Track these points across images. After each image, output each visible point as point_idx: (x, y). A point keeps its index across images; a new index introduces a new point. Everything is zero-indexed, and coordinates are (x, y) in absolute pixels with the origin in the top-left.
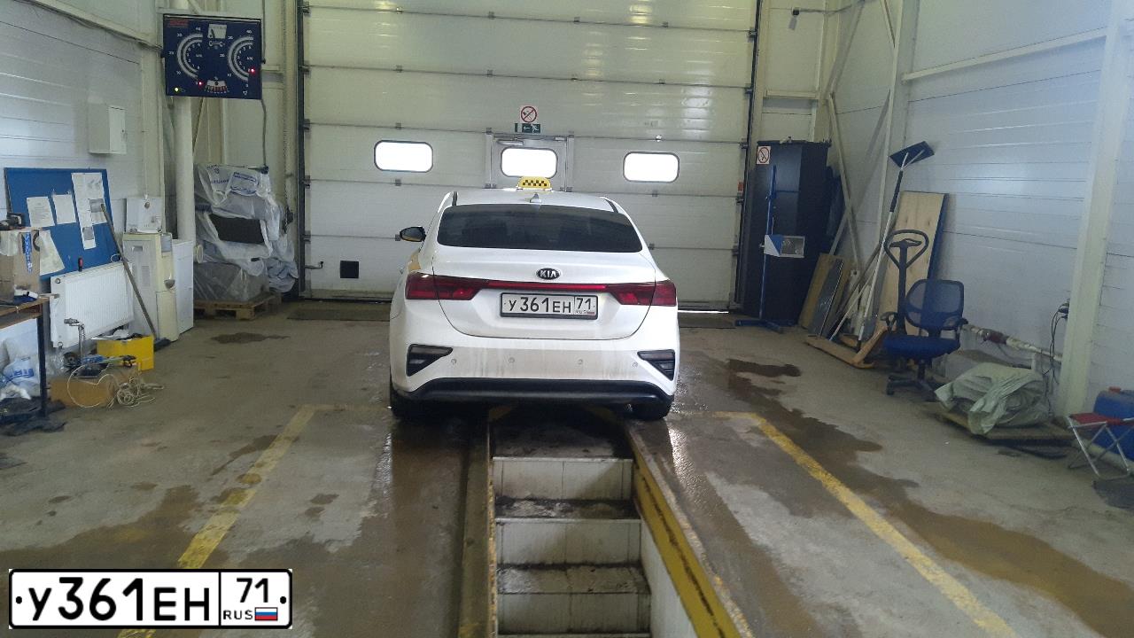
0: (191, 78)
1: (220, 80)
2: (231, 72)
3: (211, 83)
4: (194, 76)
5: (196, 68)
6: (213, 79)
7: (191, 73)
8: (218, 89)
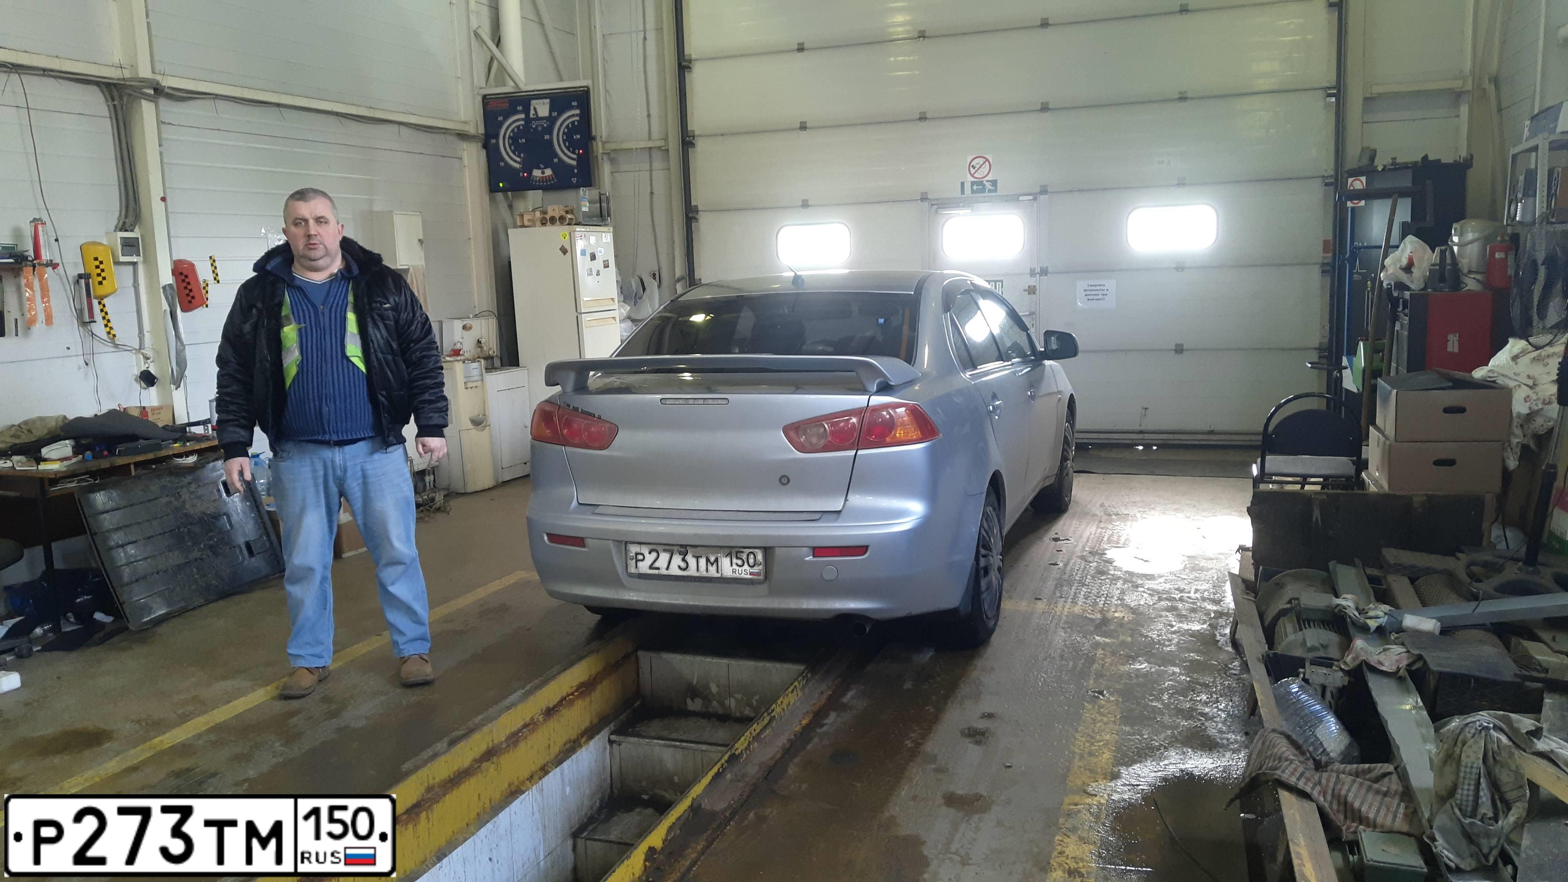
0: (515, 169)
1: (546, 168)
2: (556, 155)
3: (537, 173)
4: (517, 166)
5: (519, 156)
6: (539, 168)
7: (513, 161)
8: (543, 179)
